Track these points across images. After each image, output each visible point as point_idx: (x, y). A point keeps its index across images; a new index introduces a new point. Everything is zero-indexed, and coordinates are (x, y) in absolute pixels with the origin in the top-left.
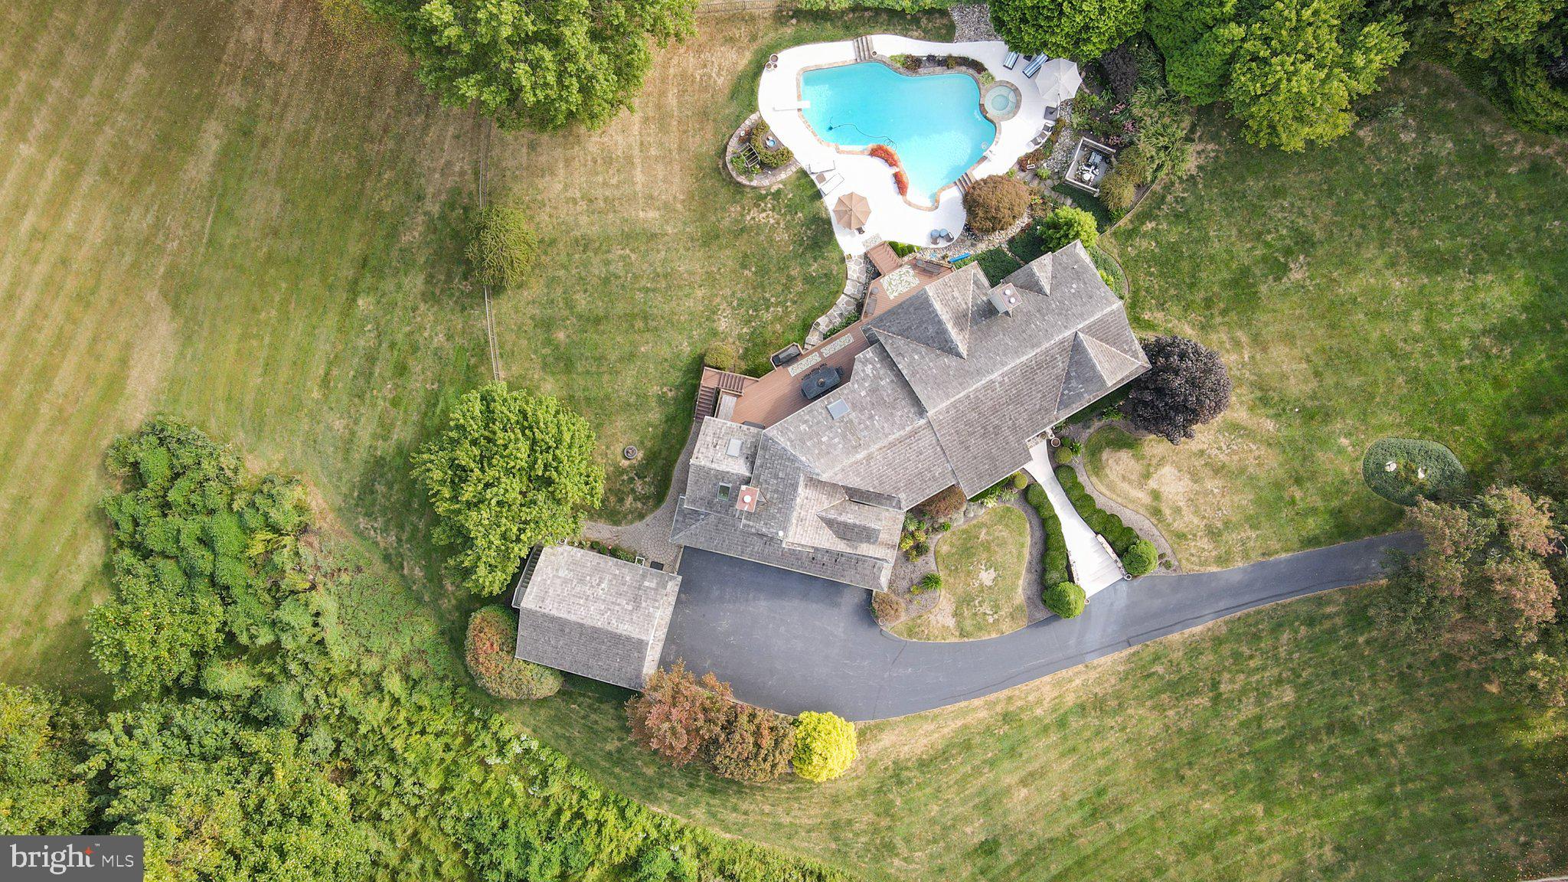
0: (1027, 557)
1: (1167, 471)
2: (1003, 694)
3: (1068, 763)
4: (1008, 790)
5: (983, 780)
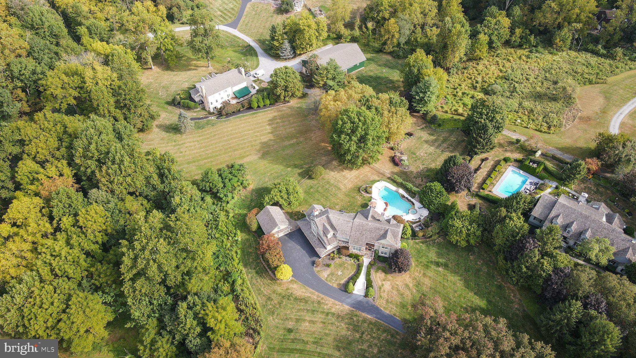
0: (349, 276)
1: (389, 283)
2: (323, 296)
3: (321, 325)
4: (305, 320)
5: (302, 313)
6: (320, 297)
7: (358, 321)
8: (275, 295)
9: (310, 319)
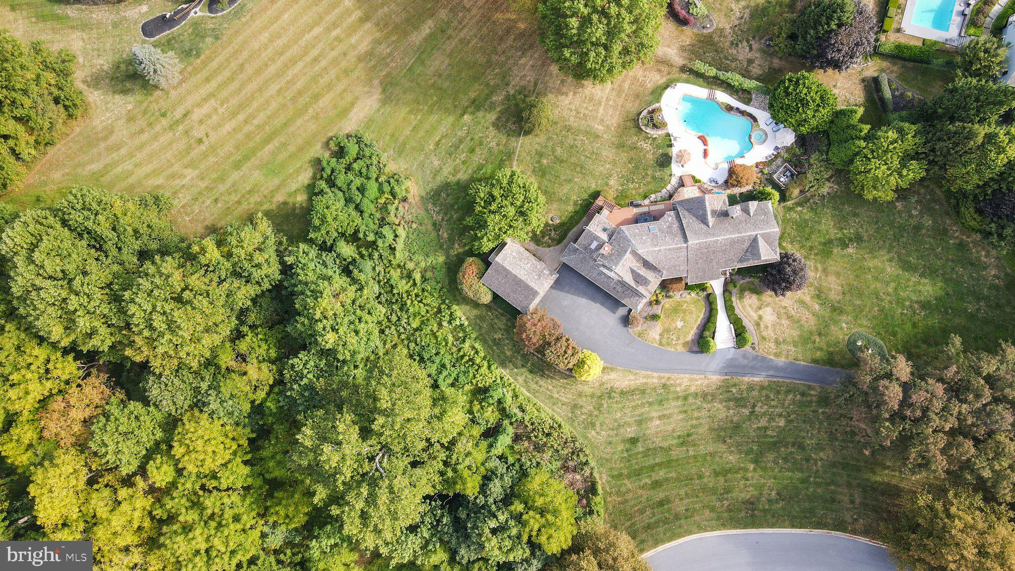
0: (699, 322)
1: (769, 310)
2: (667, 375)
3: (681, 416)
5: (643, 410)
6: (663, 378)
7: (740, 391)
8: (584, 399)
9: (660, 413)
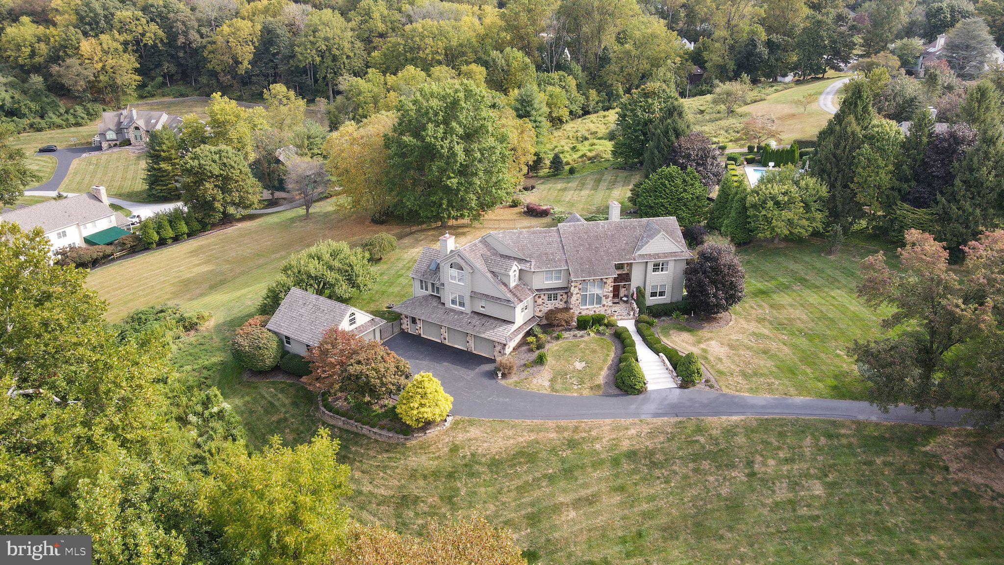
0: (610, 362)
1: (714, 343)
3: (617, 498)
6: (565, 429)
7: (715, 441)
8: (421, 483)
9: (573, 496)
